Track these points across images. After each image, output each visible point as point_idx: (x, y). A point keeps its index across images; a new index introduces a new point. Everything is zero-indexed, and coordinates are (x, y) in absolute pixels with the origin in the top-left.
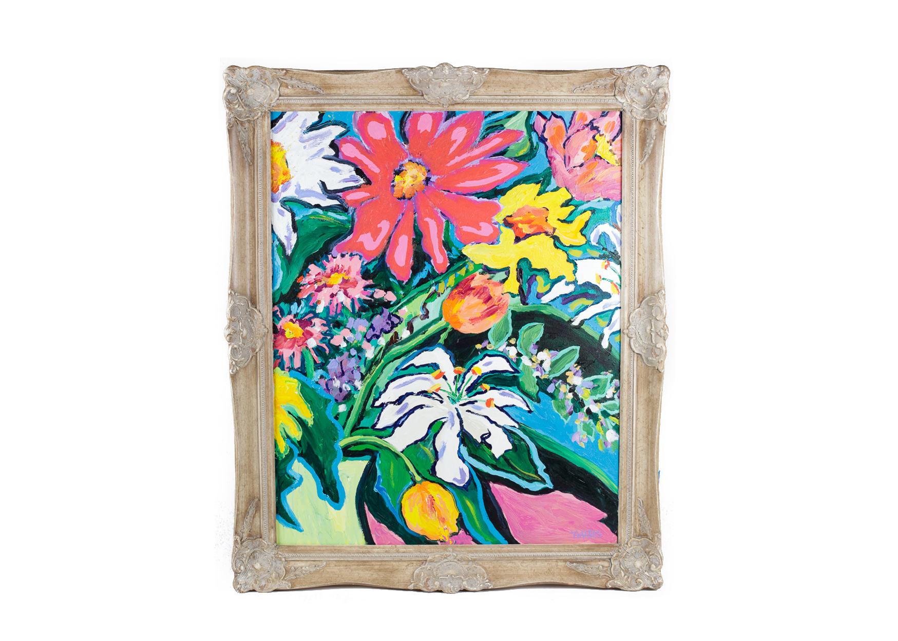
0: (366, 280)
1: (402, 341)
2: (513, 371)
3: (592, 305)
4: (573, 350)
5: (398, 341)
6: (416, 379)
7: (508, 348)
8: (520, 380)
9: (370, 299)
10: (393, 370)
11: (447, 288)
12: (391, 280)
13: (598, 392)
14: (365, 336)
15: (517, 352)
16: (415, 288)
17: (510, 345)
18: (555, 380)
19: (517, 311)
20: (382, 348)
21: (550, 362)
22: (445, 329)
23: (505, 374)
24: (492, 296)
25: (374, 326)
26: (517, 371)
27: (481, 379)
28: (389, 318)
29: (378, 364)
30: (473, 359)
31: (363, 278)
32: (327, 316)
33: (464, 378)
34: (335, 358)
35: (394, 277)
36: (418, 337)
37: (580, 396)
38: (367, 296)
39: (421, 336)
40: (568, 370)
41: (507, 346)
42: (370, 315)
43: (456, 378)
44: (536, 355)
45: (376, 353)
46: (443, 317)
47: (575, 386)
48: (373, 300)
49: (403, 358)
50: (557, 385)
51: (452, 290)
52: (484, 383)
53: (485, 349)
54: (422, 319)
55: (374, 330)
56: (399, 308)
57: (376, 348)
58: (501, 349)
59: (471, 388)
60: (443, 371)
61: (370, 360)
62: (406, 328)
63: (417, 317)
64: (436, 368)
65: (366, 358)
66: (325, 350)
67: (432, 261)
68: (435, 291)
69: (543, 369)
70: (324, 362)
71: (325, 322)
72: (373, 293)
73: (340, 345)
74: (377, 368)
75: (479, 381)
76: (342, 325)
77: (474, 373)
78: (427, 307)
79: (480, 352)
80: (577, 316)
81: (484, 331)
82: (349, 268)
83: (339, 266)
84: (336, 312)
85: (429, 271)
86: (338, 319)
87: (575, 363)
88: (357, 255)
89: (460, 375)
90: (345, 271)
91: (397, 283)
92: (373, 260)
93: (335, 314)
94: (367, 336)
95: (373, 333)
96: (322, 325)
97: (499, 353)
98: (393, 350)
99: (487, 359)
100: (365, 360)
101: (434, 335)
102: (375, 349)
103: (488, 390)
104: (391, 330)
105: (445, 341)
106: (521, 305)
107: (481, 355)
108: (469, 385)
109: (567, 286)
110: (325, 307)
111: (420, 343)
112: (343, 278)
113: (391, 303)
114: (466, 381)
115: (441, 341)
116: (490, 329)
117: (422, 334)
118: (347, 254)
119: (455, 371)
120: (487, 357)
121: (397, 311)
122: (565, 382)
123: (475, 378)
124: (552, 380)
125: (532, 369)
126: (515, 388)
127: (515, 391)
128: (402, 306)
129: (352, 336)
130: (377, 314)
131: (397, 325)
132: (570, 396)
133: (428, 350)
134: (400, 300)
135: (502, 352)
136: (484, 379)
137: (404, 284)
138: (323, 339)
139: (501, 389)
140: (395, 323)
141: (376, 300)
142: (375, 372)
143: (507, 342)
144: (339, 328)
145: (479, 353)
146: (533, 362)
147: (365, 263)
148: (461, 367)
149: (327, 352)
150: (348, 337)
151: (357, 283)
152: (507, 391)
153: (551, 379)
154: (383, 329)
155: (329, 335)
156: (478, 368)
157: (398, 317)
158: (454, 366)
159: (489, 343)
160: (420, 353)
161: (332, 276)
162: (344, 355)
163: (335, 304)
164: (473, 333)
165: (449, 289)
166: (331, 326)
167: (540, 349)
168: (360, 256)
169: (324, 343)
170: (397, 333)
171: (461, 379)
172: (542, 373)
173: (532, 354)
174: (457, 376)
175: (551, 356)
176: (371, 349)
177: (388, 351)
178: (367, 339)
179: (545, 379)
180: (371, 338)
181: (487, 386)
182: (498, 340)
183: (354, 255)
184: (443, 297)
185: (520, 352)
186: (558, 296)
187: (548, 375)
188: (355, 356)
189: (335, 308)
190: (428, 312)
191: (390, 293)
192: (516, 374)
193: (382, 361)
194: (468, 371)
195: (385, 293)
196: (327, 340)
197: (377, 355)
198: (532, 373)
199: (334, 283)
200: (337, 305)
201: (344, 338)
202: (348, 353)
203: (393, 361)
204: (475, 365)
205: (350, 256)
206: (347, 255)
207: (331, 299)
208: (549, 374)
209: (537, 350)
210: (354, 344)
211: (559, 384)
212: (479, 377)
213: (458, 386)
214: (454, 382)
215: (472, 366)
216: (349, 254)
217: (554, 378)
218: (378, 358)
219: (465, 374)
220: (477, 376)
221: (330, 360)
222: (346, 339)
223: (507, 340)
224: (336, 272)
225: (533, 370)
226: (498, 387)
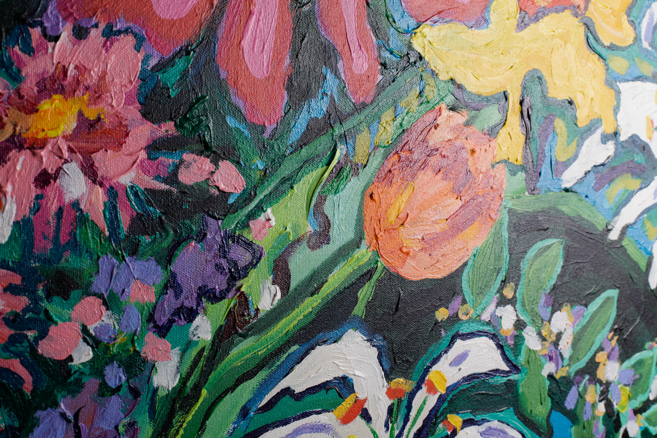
0: (153, 122)
1: (260, 321)
2: (507, 369)
3: (641, 189)
4: (608, 299)
5: (247, 322)
6: (298, 431)
7: (499, 312)
8: (520, 390)
9: (164, 187)
10: (234, 417)
11: (376, 147)
12: (231, 121)
13: (640, 389)
14: (151, 318)
15: (516, 318)
16: (296, 150)
17: (503, 302)
18: (578, 377)
19: (520, 209)
20: (203, 349)
21: (571, 332)
22: (368, 275)
23: (491, 381)
24: (473, 170)
25: (179, 279)
26: (515, 368)
27: (446, 405)
28: (223, 252)
29: (192, 405)
30: (431, 348)
31: (146, 115)
32: (23, 255)
33: (409, 408)
34: (56, 405)
35: (237, 112)
36: (302, 306)
37: (616, 407)
38: (157, 178)
39: (308, 300)
40: (601, 349)
41: (499, 304)
42: (165, 245)
43: (390, 410)
44: (549, 321)
45: (185, 369)
46: (366, 236)
47: (608, 384)
48: (175, 190)
49: (262, 375)
50: (580, 389)
51: (386, 157)
52: (451, 412)
53: (454, 319)
54: (313, 248)
55: (178, 293)
56: (252, 216)
57: (184, 352)
58: (486, 317)
59: (424, 432)
60: (361, 397)
61: (167, 396)
62: (271, 278)
63: (298, 241)
64: (344, 391)
65: (156, 390)
66: (20, 380)
67: (340, 65)
68: (346, 155)
69: (560, 353)
70: (17, 424)
71: (17, 280)
72: (177, 167)
73: (70, 359)
74: (190, 418)
75: (441, 409)
76: (77, 287)
77: (432, 389)
78: (327, 208)
79: (445, 330)
80: (616, 218)
81: (454, 269)
82: (102, 77)
83: (65, 71)
84: (56, 238)
85: (332, 97)
86: (63, 263)
87: (610, 332)
88: (126, 31)
89: (400, 401)
90: (87, 88)
91: (246, 132)
92: (177, 54)
93: (50, 246)
94: (156, 317)
95: (176, 304)
96: (5, 290)
97: (481, 328)
98: (234, 352)
99: (460, 345)
100: (153, 399)
101: (341, 293)
102: (182, 357)
103: (458, 428)
104: (228, 290)
105: (369, 306)
106: (527, 193)
107: (446, 335)
108: (419, 424)
109: (603, 145)
110: (16, 223)
111: (307, 322)
112: (80, 114)
113: (231, 201)
114: (413, 414)
115: (359, 310)
116: (465, 264)
117: (312, 294)
118: (96, 26)
119: (390, 393)
120: (459, 342)
121: (245, 225)
122: (594, 380)
123: (432, 401)
124: (574, 378)
125: (542, 358)
126: (508, 414)
127: (510, 420)
128: (260, 209)
129: (110, 322)
130: (189, 238)
131: (244, 272)
132: (601, 408)
133: (325, 342)
134: (255, 187)
135: (489, 323)
136: (451, 402)
137: (266, 136)
138: (13, 340)
139: (484, 421)
140: (241, 264)
141: (184, 191)
142: (181, 432)
143: (498, 295)
144: (66, 296)
145: (443, 332)
146: (544, 339)
147: (153, 62)
148: (401, 380)
149: (28, 387)
150: (96, 324)
151: (127, 135)
152: (495, 424)
153: (572, 375)
154: (205, 286)
155: (29, 325)
156: (439, 373)
157: (249, 245)
158: (388, 377)
159: (464, 302)
160: (307, 353)
161: (45, 106)
162: (85, 390)
163: (54, 208)
164: (430, 276)
165: (382, 150)
166: (40, 293)
167: (556, 307)
168: (135, 35)
169: (17, 355)
170: (246, 299)
171: (403, 411)
172: (557, 365)
173: (542, 320)
174: (393, 404)
175: (573, 320)
176: (169, 358)
177: (222, 359)
178: (156, 326)
179: (563, 378)
180: (171, 322)
181: (455, 420)
182: (481, 292)
183: (119, 32)
184: (365, 175)
185: (522, 318)
186: (589, 169)
187: (567, 368)
188: (119, 388)
189: (53, 222)
190: (327, 225)
191: (226, 166)
192: (513, 377)
193: (204, 392)
194: (418, 387)
195: (212, 167)
196: (26, 344)
197: (189, 374)
198: (541, 367)
199: (51, 134)
200: (60, 211)
201: (85, 330)
202: (98, 381)
203: (232, 389)
204: (434, 368)
205: (104, 34)
206: (93, 32)
207: (39, 192)
208: (569, 365)
209: (550, 308)
210: (114, 350)
211: (585, 384)
212: (441, 399)
213: (396, 432)
214: (386, 425)
215: (427, 371)
216: (102, 26)
217: (577, 373)
218: (190, 384)
219: (412, 395)
220: (437, 396)
221: (39, 414)
222: (92, 332)
223: (498, 291)
224: (56, 92)
225: (543, 360)
226: (478, 418)
